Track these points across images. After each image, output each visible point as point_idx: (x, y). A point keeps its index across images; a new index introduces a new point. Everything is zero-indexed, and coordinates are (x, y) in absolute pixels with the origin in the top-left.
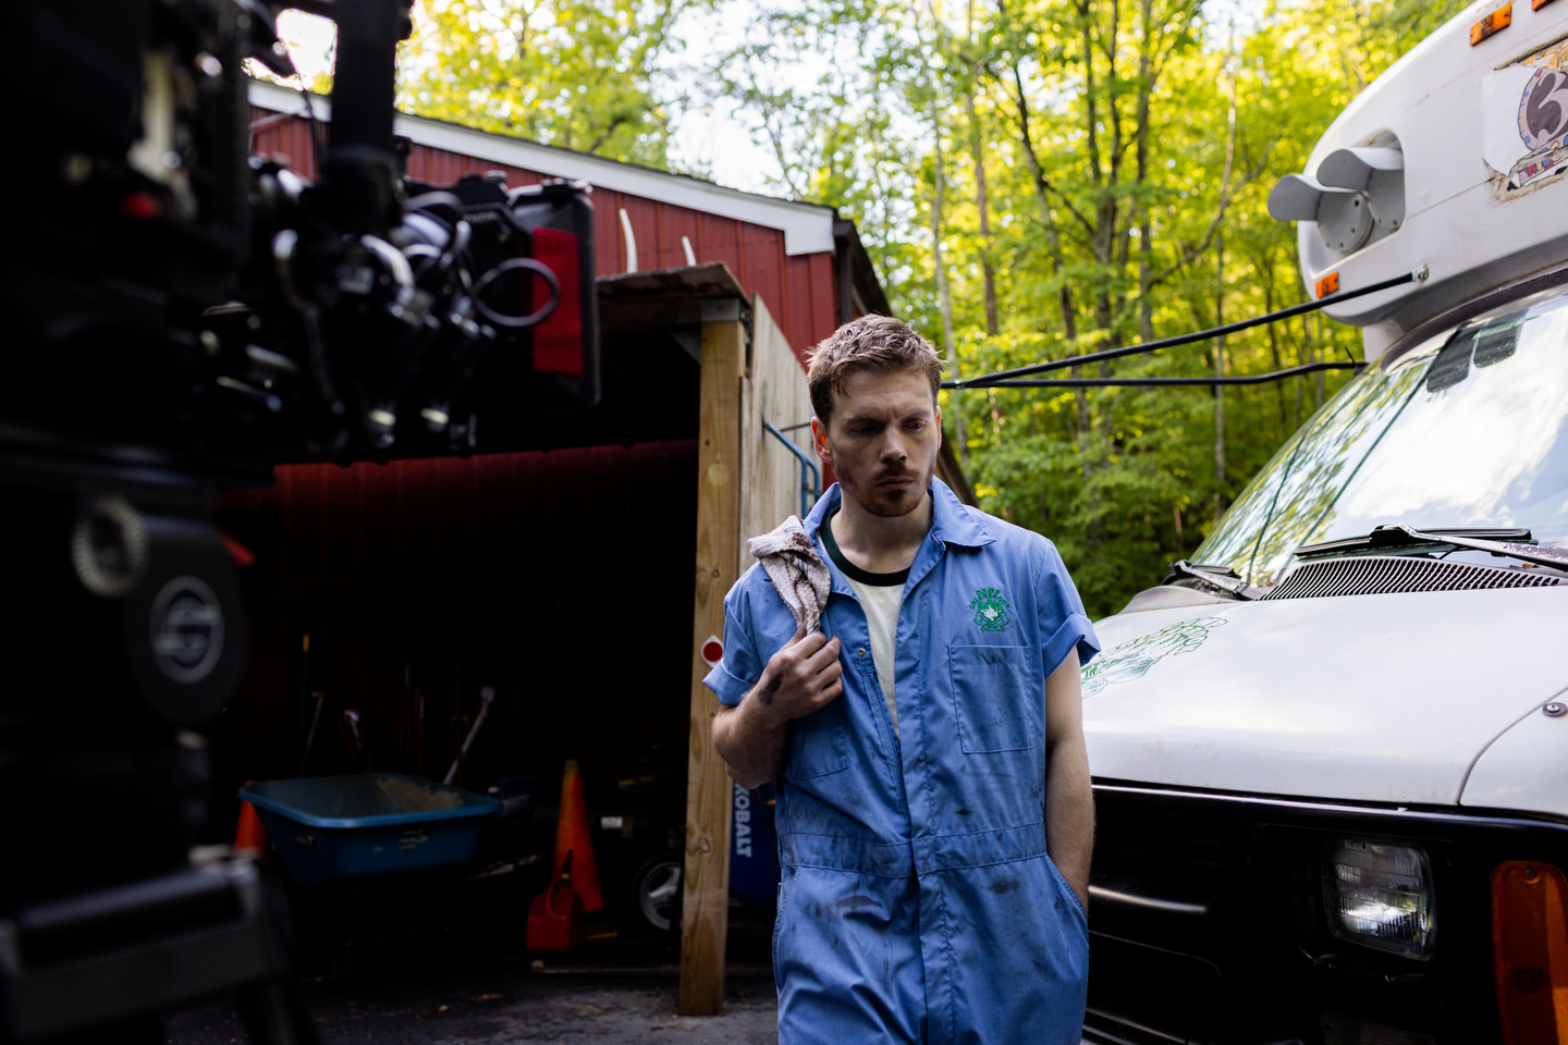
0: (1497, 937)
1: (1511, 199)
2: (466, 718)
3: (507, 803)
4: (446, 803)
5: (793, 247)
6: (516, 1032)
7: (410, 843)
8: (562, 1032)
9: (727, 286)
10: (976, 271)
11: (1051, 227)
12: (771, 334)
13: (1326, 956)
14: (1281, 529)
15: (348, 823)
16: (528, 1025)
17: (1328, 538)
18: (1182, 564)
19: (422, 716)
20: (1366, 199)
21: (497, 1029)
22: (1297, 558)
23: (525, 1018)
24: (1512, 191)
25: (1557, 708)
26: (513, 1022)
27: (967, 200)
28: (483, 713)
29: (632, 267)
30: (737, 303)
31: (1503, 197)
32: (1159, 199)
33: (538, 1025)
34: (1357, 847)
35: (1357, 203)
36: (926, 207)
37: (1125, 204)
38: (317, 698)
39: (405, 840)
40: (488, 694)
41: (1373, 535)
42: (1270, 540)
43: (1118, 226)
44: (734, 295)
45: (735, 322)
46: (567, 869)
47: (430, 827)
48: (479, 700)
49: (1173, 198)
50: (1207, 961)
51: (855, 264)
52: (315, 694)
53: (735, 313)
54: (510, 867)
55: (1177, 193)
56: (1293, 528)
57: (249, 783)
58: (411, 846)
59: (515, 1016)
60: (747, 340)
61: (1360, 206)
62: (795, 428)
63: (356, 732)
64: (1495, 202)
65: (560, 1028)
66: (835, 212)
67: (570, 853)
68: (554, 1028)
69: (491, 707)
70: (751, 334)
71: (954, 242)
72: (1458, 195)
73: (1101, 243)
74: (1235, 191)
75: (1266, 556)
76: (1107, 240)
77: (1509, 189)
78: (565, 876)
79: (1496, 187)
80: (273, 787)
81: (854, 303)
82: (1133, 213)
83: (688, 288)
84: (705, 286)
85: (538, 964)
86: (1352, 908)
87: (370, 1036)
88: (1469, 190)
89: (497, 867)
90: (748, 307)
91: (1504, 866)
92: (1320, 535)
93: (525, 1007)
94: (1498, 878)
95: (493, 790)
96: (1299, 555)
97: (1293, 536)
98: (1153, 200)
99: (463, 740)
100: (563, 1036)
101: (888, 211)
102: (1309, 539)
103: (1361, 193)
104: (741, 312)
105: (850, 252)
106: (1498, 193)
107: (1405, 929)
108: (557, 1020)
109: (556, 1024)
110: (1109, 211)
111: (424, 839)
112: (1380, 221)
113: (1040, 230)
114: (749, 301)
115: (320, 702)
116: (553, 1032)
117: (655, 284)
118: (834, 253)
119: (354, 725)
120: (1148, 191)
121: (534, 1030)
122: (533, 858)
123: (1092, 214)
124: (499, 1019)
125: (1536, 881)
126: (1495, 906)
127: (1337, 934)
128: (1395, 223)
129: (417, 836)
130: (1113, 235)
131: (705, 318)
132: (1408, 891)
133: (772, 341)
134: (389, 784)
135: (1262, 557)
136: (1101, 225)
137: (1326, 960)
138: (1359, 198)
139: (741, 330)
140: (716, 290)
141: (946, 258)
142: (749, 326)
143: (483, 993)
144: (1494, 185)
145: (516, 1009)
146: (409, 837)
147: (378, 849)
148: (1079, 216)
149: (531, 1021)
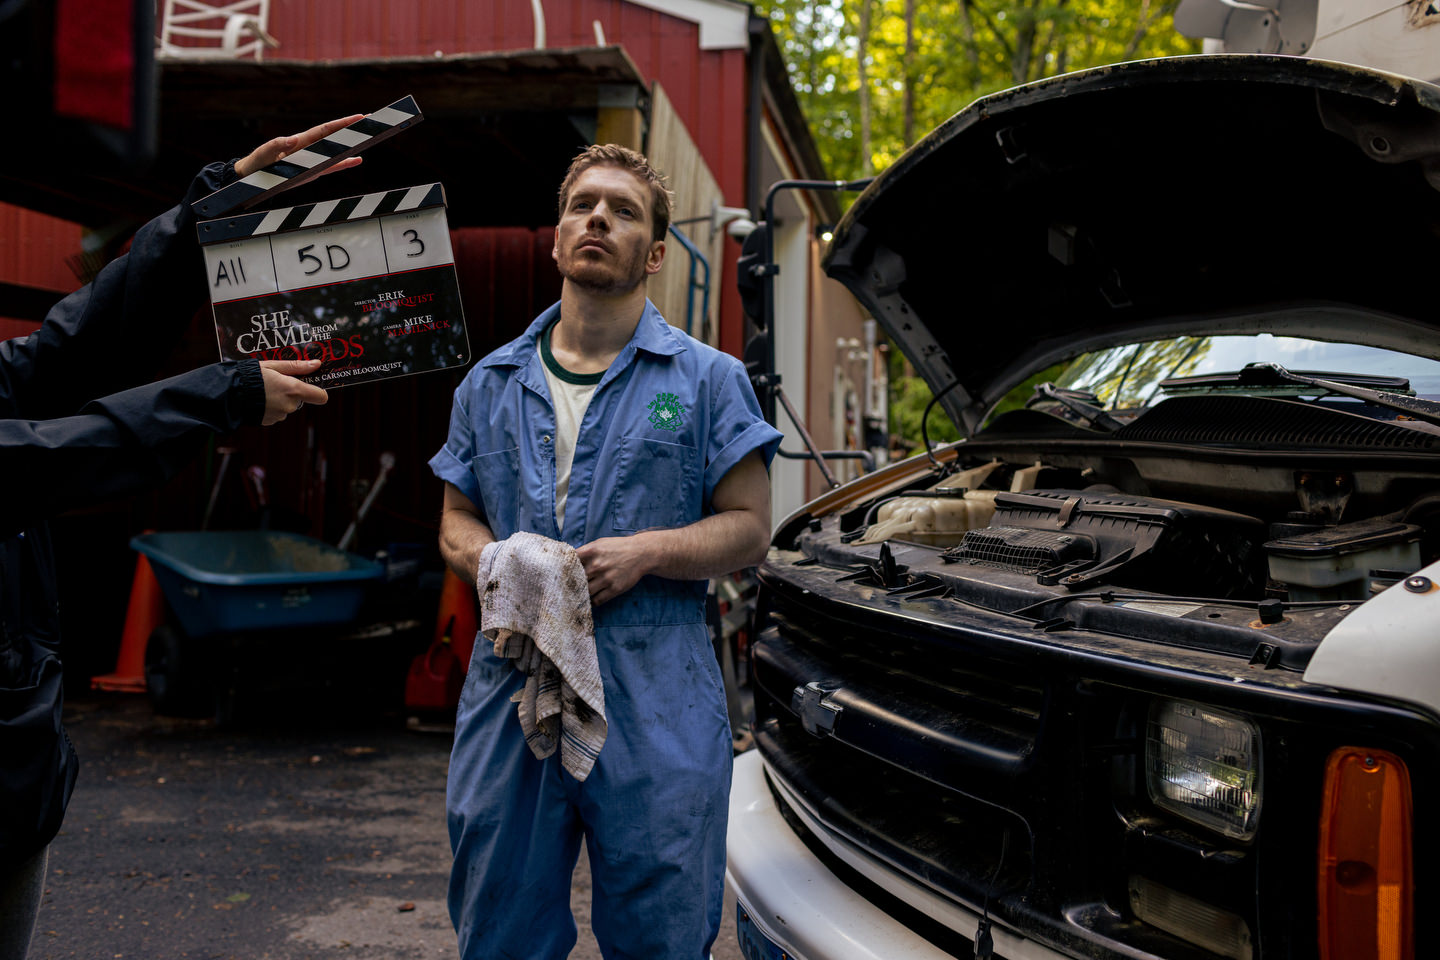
0: (1325, 826)
1: (1428, 24)
2: (365, 483)
3: (393, 568)
4: (332, 564)
5: (709, 40)
6: (381, 787)
7: (293, 601)
8: (425, 790)
9: (624, 71)
10: (898, 86)
11: (973, 47)
12: (671, 125)
13: (1141, 821)
14: (1159, 352)
15: (232, 579)
16: (393, 781)
17: (1198, 372)
18: (1046, 387)
19: (323, 476)
20: (1277, 19)
21: (363, 782)
22: (1162, 390)
23: (392, 774)
24: (1431, 16)
25: (1420, 583)
26: (380, 777)
27: (893, 14)
28: (381, 480)
29: (540, 44)
30: (635, 90)
31: (1420, 22)
32: (1078, 23)
33: (403, 782)
34: (1187, 712)
35: (1266, 23)
36: (856, 19)
37: (1046, 26)
38: (223, 455)
39: (287, 599)
40: (387, 461)
41: (1243, 372)
42: (1145, 364)
43: (1037, 50)
44: (631, 81)
45: (630, 110)
46: (448, 633)
47: (315, 587)
48: (378, 467)
49: (1093, 26)
50: (1016, 814)
51: (768, 64)
52: (221, 450)
53: (632, 99)
54: (387, 631)
55: (1097, 20)
56: (1169, 354)
57: (148, 533)
58: (294, 605)
59: (383, 771)
60: (644, 129)
61: (1269, 25)
62: (694, 221)
63: (260, 489)
64: (1410, 25)
65: (424, 786)
66: (751, 8)
67: (453, 619)
68: (417, 785)
69: (390, 474)
70: (648, 122)
71: (880, 55)
72: (1373, 17)
73: (1019, 65)
74: (1152, 24)
75: (1139, 381)
76: (1024, 62)
77: (1428, 13)
78: (446, 639)
79: (1415, 11)
80: (167, 538)
81: (765, 102)
82: (1051, 37)
83: (584, 71)
84: (602, 70)
85: (413, 721)
86: (1174, 775)
87: (241, 782)
88: (1385, 12)
89: (377, 629)
90: (646, 95)
91: (1341, 752)
92: (1193, 366)
93: (393, 762)
94: (1334, 764)
95: (381, 554)
96: (1164, 387)
97: (1168, 363)
98: (1072, 25)
99: (360, 503)
100: (426, 794)
101: (816, 17)
102: (1180, 369)
103: (1272, 12)
104: (638, 100)
105: (764, 50)
106: (1416, 18)
107: (1226, 805)
108: (423, 778)
109: (421, 782)
110: (1029, 34)
111: (306, 599)
112: (1288, 44)
113: (960, 48)
114: (648, 88)
115: (226, 459)
116: (415, 789)
117: (552, 64)
118: (748, 50)
119: (258, 482)
120: (1068, 15)
121: (398, 786)
122: (409, 624)
123: (1012, 35)
124: (368, 773)
125: (1374, 770)
126: (1328, 793)
127: (1156, 800)
128: (1304, 46)
129: (300, 595)
130: (1031, 58)
131: (602, 103)
132: (1234, 765)
133: (671, 133)
134: (283, 544)
135: (1134, 382)
136: (1021, 48)
137: (1142, 827)
138: (1269, 17)
139: (638, 119)
140: (614, 75)
141: (871, 71)
142: (647, 114)
143: (356, 745)
144: (1412, 8)
145: (386, 764)
146: (293, 595)
147: (261, 605)
148: (1000, 36)
149: (397, 777)
